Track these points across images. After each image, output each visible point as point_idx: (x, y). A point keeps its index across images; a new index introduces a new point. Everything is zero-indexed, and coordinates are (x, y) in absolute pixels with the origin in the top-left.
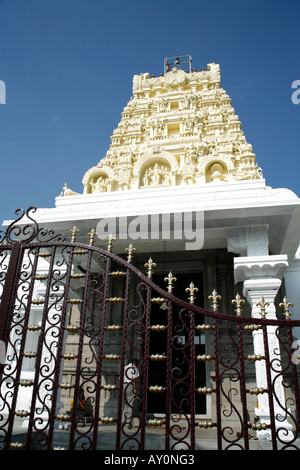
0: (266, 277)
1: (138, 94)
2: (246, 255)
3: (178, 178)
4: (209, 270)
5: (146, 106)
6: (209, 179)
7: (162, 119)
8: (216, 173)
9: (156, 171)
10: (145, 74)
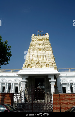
0: (53, 82)
1: (33, 40)
2: (51, 79)
3: (42, 66)
4: (45, 78)
5: (34, 44)
6: (46, 67)
7: (38, 48)
8: (47, 66)
9: (38, 64)
10: (34, 34)
